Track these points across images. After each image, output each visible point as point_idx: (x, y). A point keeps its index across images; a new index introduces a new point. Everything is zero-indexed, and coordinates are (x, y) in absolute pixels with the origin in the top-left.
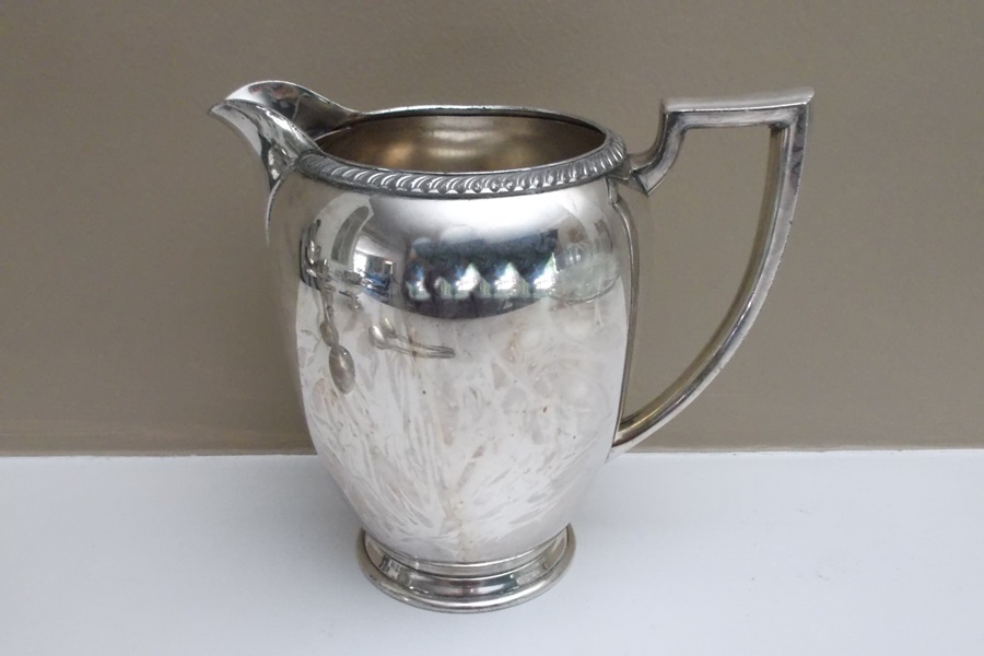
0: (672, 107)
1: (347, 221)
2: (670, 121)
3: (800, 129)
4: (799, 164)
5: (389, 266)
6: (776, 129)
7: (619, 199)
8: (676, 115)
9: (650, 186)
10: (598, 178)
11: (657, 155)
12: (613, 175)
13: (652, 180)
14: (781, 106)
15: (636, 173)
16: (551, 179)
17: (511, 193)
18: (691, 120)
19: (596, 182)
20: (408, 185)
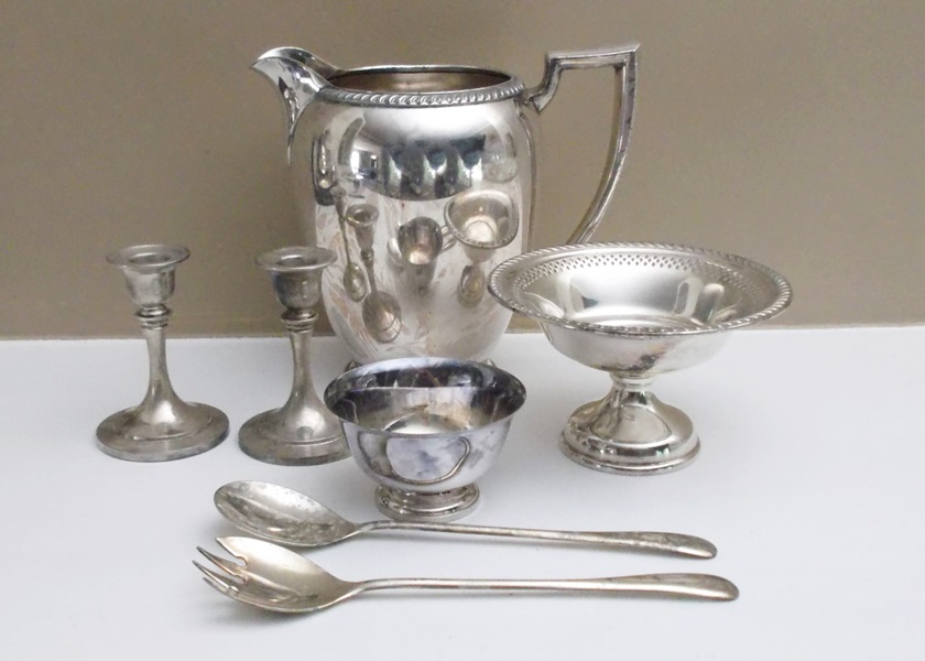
0: (552, 56)
1: (348, 130)
2: (551, 66)
3: (632, 67)
4: (633, 90)
5: (373, 161)
6: (618, 68)
7: (521, 114)
8: (555, 61)
9: (542, 107)
10: (509, 97)
11: (545, 86)
12: (519, 98)
13: (543, 102)
14: (621, 52)
15: (532, 99)
16: (482, 97)
17: (460, 104)
18: (564, 63)
19: (508, 101)
20: (396, 101)
